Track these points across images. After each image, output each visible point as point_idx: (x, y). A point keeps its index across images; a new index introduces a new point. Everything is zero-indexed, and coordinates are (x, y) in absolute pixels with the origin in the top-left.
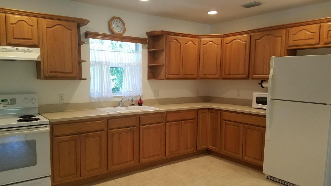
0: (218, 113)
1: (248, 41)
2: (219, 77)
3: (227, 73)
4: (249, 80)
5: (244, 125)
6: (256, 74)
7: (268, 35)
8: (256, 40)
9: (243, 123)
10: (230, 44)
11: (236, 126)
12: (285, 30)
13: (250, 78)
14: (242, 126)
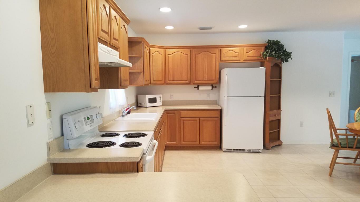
0: (175, 113)
1: (189, 54)
2: (164, 83)
3: (171, 79)
4: (191, 85)
5: (200, 119)
6: (197, 80)
7: (206, 51)
8: (196, 54)
9: (199, 118)
10: (172, 55)
11: (193, 121)
12: (218, 49)
13: (192, 83)
14: (198, 119)
